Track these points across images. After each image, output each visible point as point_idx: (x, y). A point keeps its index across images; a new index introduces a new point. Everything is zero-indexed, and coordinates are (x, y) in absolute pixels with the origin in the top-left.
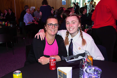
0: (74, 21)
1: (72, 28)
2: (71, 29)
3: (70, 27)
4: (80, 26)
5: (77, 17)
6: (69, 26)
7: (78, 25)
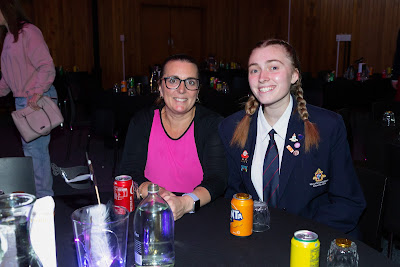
0: (274, 63)
1: (267, 84)
2: (263, 90)
3: (262, 80)
4: (295, 78)
5: (285, 50)
6: (260, 77)
7: (289, 77)
